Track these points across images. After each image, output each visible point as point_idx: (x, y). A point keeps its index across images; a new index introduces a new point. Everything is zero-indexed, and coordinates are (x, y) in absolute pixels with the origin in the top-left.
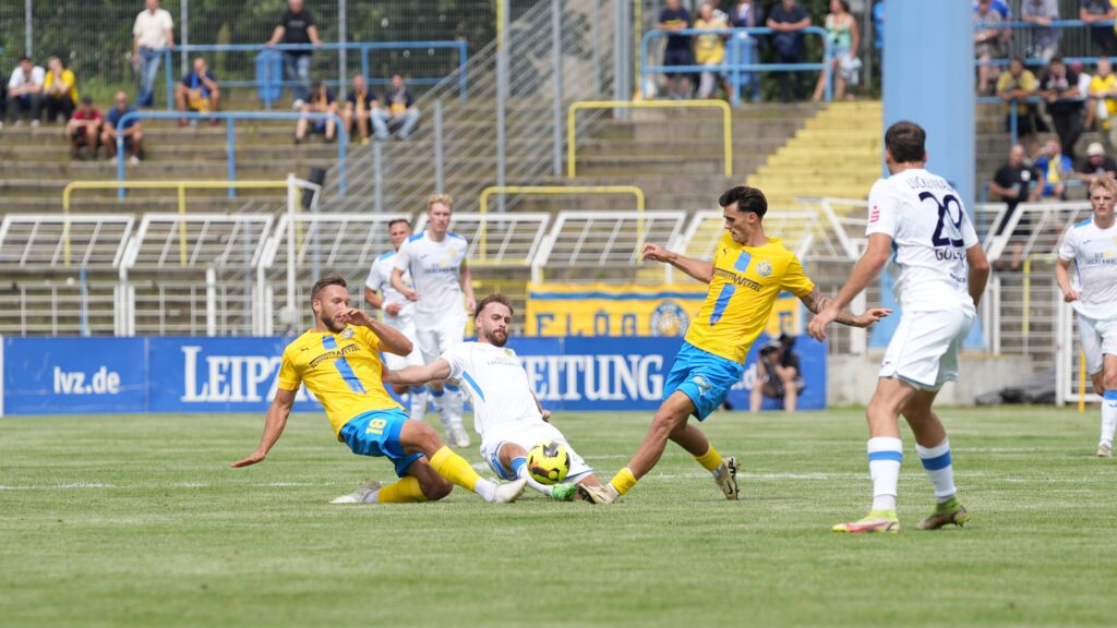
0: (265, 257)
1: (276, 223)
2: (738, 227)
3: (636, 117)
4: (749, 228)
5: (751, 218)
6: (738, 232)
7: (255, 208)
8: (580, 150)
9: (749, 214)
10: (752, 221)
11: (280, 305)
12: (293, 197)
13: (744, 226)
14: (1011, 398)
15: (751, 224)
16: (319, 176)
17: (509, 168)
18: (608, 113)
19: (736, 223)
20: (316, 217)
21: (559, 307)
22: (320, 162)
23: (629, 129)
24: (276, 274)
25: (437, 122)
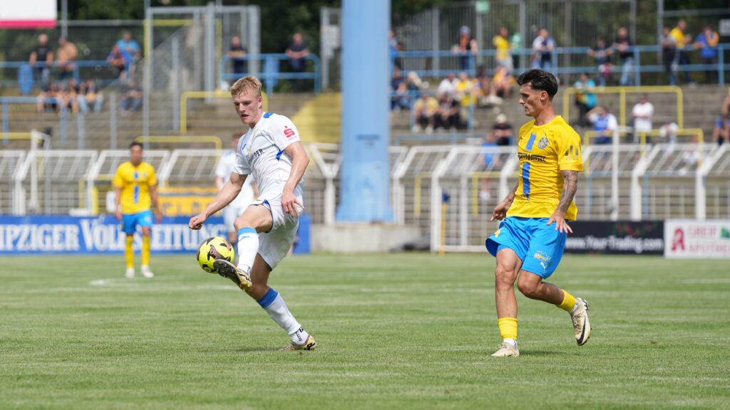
0: (20, 174)
1: (26, 157)
2: (531, 103)
3: (219, 102)
4: (539, 104)
5: (543, 96)
6: (530, 107)
7: (16, 148)
8: (188, 118)
9: (540, 92)
10: (543, 98)
11: (28, 198)
12: (34, 143)
13: (535, 102)
14: (409, 248)
15: (542, 101)
16: (48, 132)
17: (151, 128)
18: (202, 100)
19: (529, 99)
20: (48, 153)
21: (174, 200)
22: (49, 124)
23: (213, 108)
24: (26, 183)
25: (113, 104)
